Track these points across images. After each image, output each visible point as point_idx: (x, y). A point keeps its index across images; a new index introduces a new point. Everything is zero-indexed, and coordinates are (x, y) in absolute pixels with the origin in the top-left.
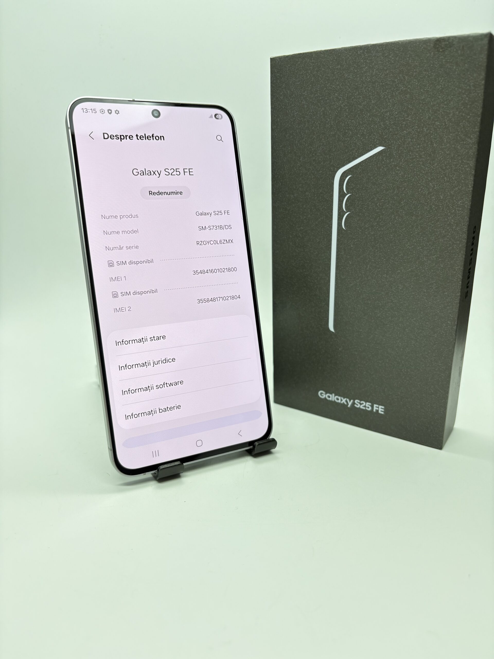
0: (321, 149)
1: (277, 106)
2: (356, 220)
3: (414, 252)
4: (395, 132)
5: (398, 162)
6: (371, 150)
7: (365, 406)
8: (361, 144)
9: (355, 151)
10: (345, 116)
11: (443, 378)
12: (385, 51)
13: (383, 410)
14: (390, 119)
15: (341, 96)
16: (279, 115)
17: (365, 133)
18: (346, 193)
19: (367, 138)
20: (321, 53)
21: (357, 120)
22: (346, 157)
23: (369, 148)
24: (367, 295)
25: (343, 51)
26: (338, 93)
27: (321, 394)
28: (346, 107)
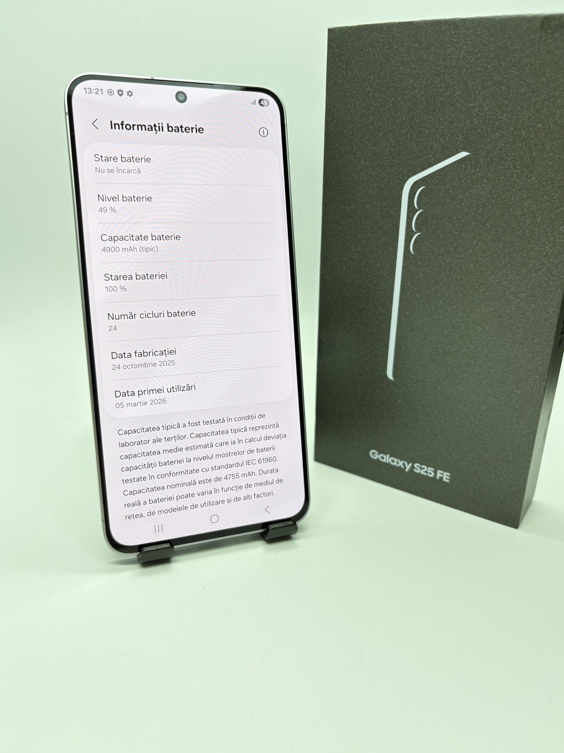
0: (388, 151)
1: (335, 92)
2: (427, 243)
3: (499, 288)
4: (484, 134)
5: (486, 173)
6: (452, 155)
7: (427, 472)
8: (440, 146)
9: (431, 156)
10: (421, 109)
11: (525, 444)
12: (477, 28)
13: (448, 478)
14: (479, 117)
15: (417, 83)
16: (337, 104)
17: (445, 134)
18: (417, 208)
19: (447, 139)
20: (395, 27)
21: (436, 116)
22: (419, 162)
23: (449, 153)
24: (437, 337)
25: (422, 25)
26: (413, 79)
27: (373, 453)
28: (423, 98)
